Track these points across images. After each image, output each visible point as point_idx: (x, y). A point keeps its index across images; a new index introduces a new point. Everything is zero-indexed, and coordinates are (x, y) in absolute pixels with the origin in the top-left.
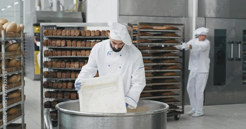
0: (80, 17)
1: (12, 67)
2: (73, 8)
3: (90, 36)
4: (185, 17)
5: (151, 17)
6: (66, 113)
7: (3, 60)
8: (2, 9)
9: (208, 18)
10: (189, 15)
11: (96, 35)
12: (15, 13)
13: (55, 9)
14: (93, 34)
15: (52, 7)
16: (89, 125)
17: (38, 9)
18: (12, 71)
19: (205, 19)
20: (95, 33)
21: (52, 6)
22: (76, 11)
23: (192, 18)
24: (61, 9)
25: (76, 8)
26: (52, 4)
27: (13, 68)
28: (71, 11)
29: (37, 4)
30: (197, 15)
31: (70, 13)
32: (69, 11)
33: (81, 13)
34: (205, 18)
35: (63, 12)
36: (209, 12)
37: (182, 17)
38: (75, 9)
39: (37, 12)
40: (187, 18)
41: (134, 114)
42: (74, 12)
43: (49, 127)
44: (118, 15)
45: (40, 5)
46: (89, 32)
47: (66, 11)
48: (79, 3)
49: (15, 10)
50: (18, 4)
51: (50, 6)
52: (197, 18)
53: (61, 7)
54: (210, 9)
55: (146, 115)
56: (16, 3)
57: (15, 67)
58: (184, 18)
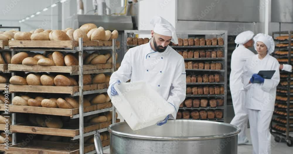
0: (130, 22)
1: (98, 83)
2: (122, 11)
3: (183, 45)
4: (256, 22)
5: (216, 22)
6: (119, 136)
7: (80, 75)
8: (36, 12)
9: (283, 24)
10: (261, 20)
11: (189, 44)
12: (52, 17)
13: (100, 12)
14: (186, 43)
15: (96, 11)
16: (141, 151)
17: (80, 12)
18: (97, 89)
19: (280, 25)
20: (189, 42)
21: (96, 9)
22: (125, 15)
23: (264, 23)
24: (108, 13)
25: (126, 11)
26: (96, 7)
27: (99, 85)
28: (119, 15)
29: (78, 7)
30: (270, 21)
31: (118, 18)
32: (116, 15)
33: (130, 17)
34: (280, 23)
35: (110, 17)
36: (285, 16)
37: (252, 22)
38: (124, 12)
39: (79, 17)
40: (257, 23)
41: (199, 138)
42: (122, 17)
43: (99, 153)
44: (176, 20)
45: (82, 8)
46: (182, 41)
47: (113, 15)
48: (129, 6)
49: (52, 14)
50: (56, 6)
51: (94, 8)
52: (271, 23)
53: (107, 10)
54: (285, 13)
55: (214, 139)
56: (54, 5)
57: (103, 84)
58: (254, 23)
